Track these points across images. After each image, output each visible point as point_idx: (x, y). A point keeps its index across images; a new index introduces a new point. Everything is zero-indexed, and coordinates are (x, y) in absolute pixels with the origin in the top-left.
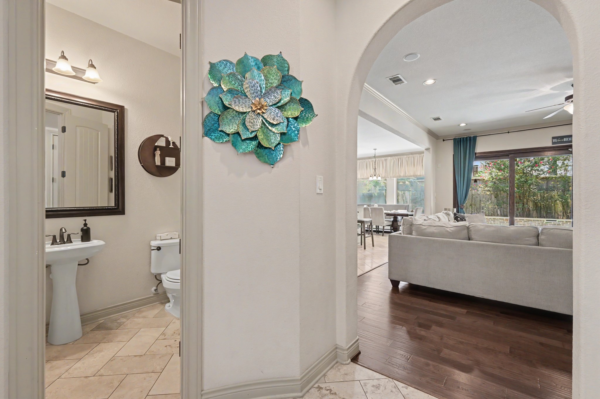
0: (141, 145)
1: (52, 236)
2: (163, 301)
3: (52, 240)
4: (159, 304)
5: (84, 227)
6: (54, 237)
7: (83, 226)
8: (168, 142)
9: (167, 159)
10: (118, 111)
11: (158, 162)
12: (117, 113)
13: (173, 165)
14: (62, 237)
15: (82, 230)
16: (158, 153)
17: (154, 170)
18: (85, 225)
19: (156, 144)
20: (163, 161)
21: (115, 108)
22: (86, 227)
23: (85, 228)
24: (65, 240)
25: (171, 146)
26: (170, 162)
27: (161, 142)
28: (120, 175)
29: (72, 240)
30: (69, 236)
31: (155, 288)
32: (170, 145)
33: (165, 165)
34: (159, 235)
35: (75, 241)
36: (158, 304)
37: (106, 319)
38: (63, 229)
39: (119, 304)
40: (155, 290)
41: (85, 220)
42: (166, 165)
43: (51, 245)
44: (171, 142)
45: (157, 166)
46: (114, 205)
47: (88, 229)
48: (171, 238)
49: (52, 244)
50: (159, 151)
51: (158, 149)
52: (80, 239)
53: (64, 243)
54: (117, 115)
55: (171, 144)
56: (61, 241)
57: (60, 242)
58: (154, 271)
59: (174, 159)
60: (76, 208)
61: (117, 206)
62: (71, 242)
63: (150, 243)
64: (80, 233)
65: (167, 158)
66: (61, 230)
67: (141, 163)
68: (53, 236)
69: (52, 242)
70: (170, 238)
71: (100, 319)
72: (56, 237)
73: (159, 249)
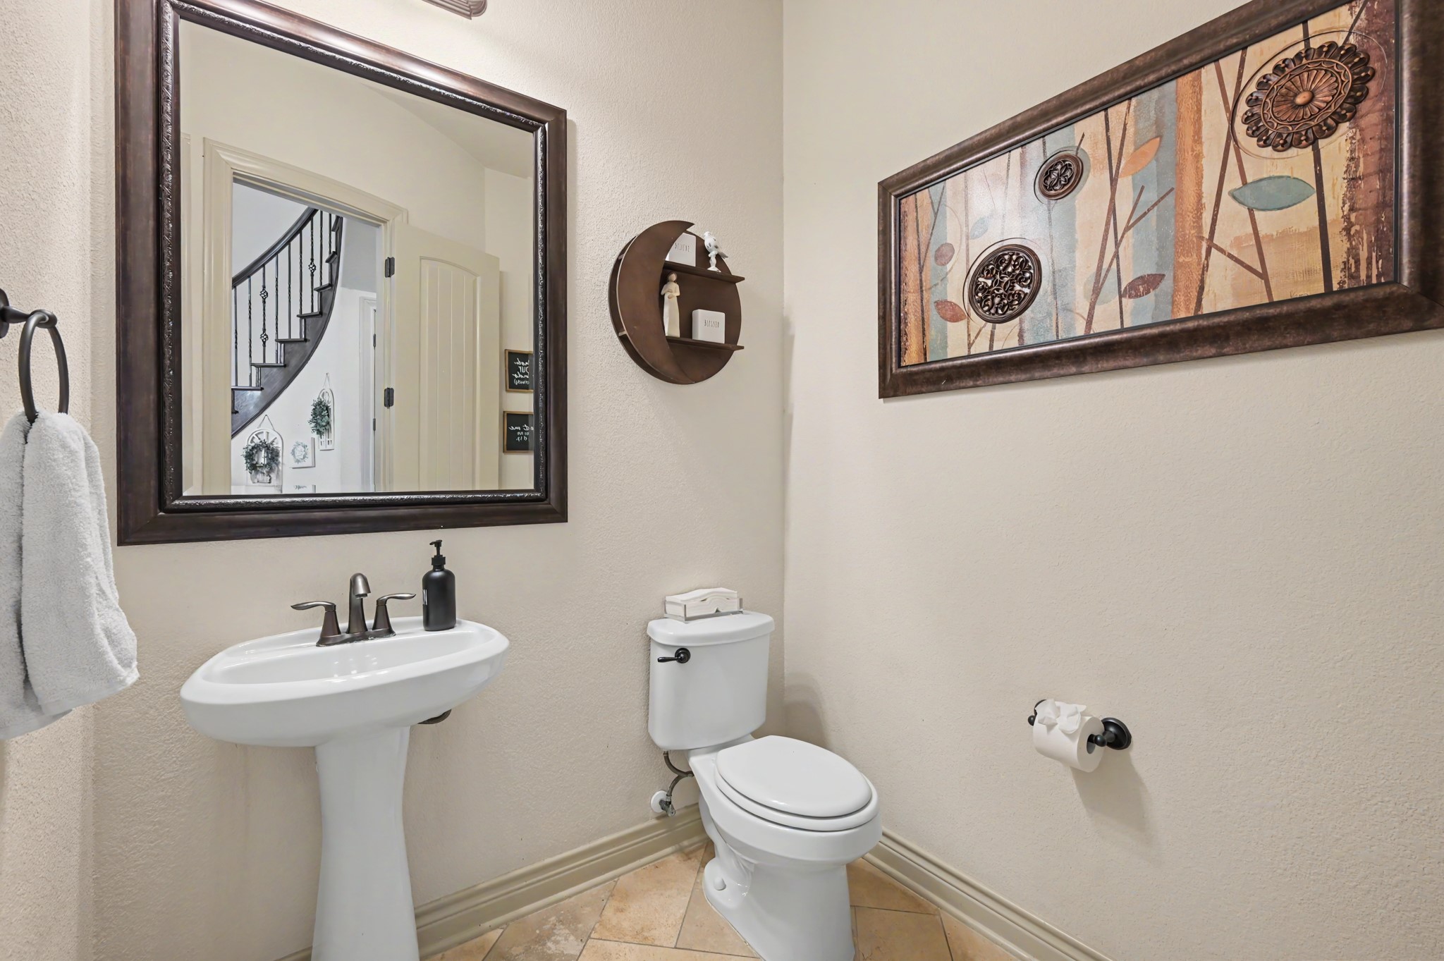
0: (618, 261)
1: (324, 608)
2: (686, 843)
3: (323, 624)
4: (672, 858)
5: (434, 571)
6: (331, 610)
7: (431, 568)
8: (702, 252)
9: (701, 315)
10: (547, 125)
11: (672, 327)
12: (544, 131)
13: (719, 337)
14: (356, 611)
15: (428, 582)
16: (673, 291)
17: (659, 355)
18: (438, 562)
19: (667, 259)
20: (687, 324)
21: (537, 115)
22: (442, 569)
23: (438, 574)
24: (370, 622)
25: (713, 268)
26: (710, 326)
27: (683, 253)
28: (551, 370)
29: (391, 620)
30: (381, 605)
31: (659, 795)
32: (710, 266)
33: (691, 337)
34: (679, 598)
35: (401, 625)
36: (672, 853)
37: (506, 923)
38: (360, 581)
39: (548, 860)
40: (661, 802)
41: (438, 544)
42: (694, 338)
43: (318, 645)
44: (712, 255)
45: (671, 340)
46: (532, 487)
47: (449, 577)
48: (717, 611)
49: (323, 641)
50: (678, 286)
51: (674, 277)
52: (421, 618)
53: (364, 636)
54: (544, 143)
55: (713, 261)
56: (354, 629)
57: (348, 632)
58: (664, 740)
59: (720, 317)
60: (406, 497)
61: (542, 489)
62: (390, 632)
63: (645, 629)
64: (420, 595)
65: (699, 310)
66: (353, 584)
67: (618, 327)
68: (326, 607)
69: (320, 629)
70: (713, 612)
71: (487, 924)
72: (337, 610)
73: (682, 655)
